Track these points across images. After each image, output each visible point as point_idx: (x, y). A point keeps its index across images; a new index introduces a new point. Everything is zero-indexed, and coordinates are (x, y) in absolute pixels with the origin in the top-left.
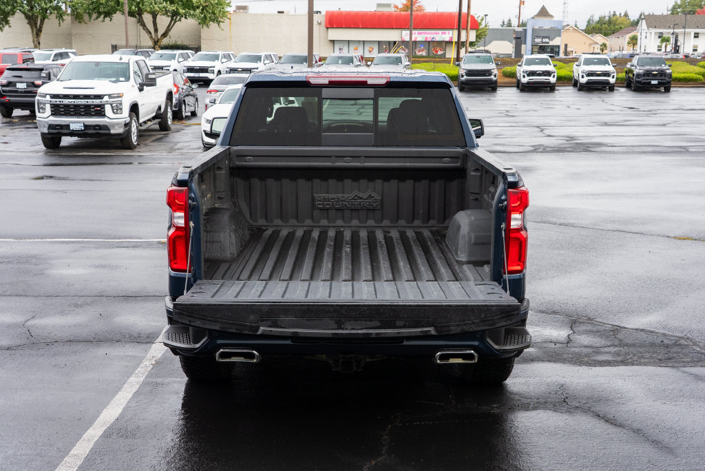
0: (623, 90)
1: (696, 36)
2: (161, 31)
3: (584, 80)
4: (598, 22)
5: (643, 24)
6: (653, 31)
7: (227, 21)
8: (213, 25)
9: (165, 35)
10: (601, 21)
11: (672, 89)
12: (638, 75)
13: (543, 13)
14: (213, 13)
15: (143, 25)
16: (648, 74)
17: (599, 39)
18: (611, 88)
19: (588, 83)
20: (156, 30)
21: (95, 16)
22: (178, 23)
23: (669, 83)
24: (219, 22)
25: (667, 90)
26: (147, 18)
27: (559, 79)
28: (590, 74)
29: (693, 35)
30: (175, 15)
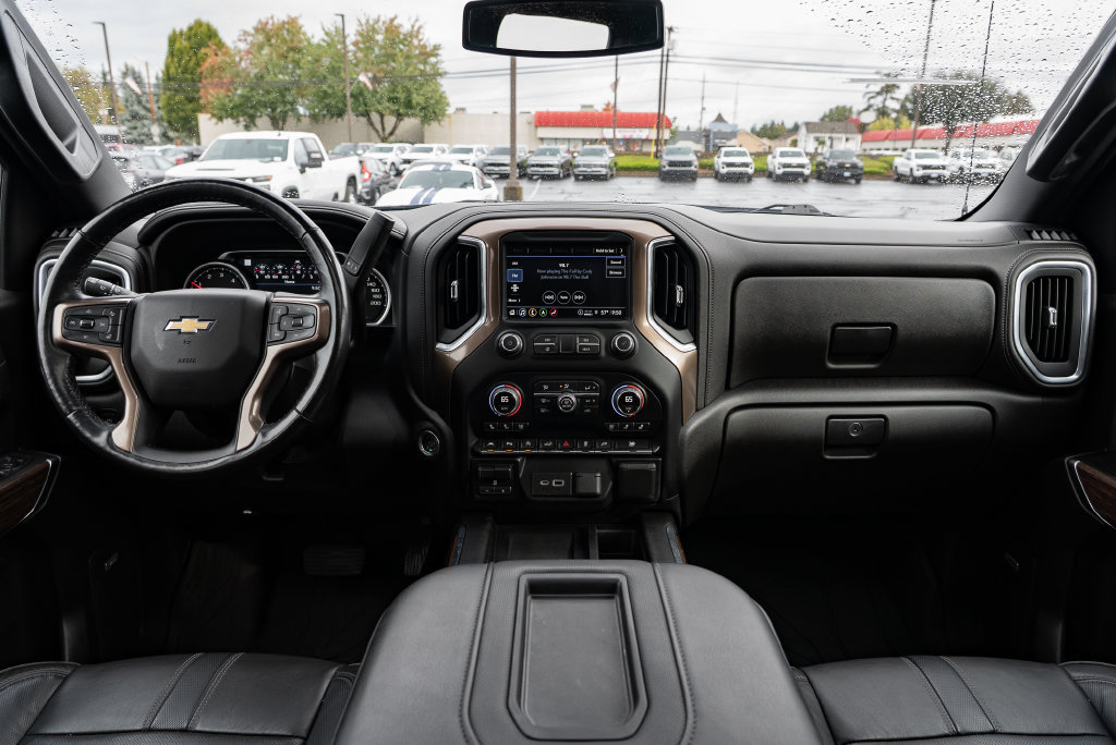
0: (814, 181)
1: (847, 140)
2: (388, 129)
3: (780, 172)
4: (762, 129)
5: (803, 130)
6: (812, 136)
7: (446, 119)
8: (434, 124)
9: (391, 133)
10: (764, 127)
11: (863, 182)
12: (832, 167)
13: (720, 119)
14: (434, 112)
15: (371, 123)
16: (841, 166)
17: (766, 141)
18: (806, 180)
19: (785, 174)
20: (383, 129)
21: (328, 117)
22: (402, 123)
23: (860, 175)
24: (439, 121)
25: (858, 182)
26: (375, 117)
27: (756, 171)
28: (785, 166)
29: (844, 139)
30: (400, 117)
